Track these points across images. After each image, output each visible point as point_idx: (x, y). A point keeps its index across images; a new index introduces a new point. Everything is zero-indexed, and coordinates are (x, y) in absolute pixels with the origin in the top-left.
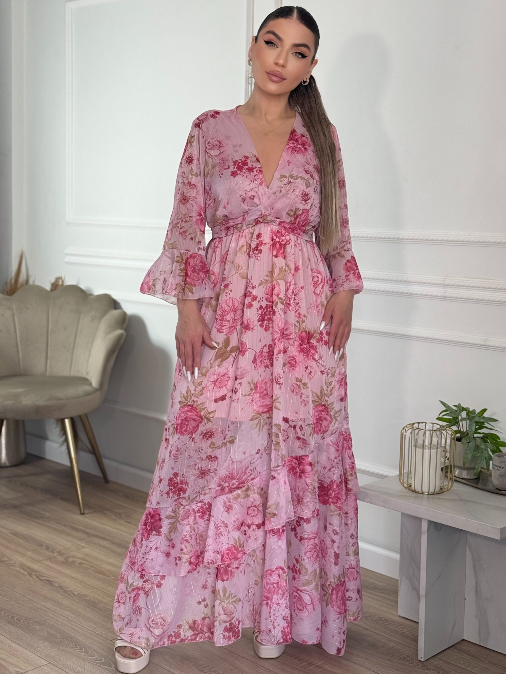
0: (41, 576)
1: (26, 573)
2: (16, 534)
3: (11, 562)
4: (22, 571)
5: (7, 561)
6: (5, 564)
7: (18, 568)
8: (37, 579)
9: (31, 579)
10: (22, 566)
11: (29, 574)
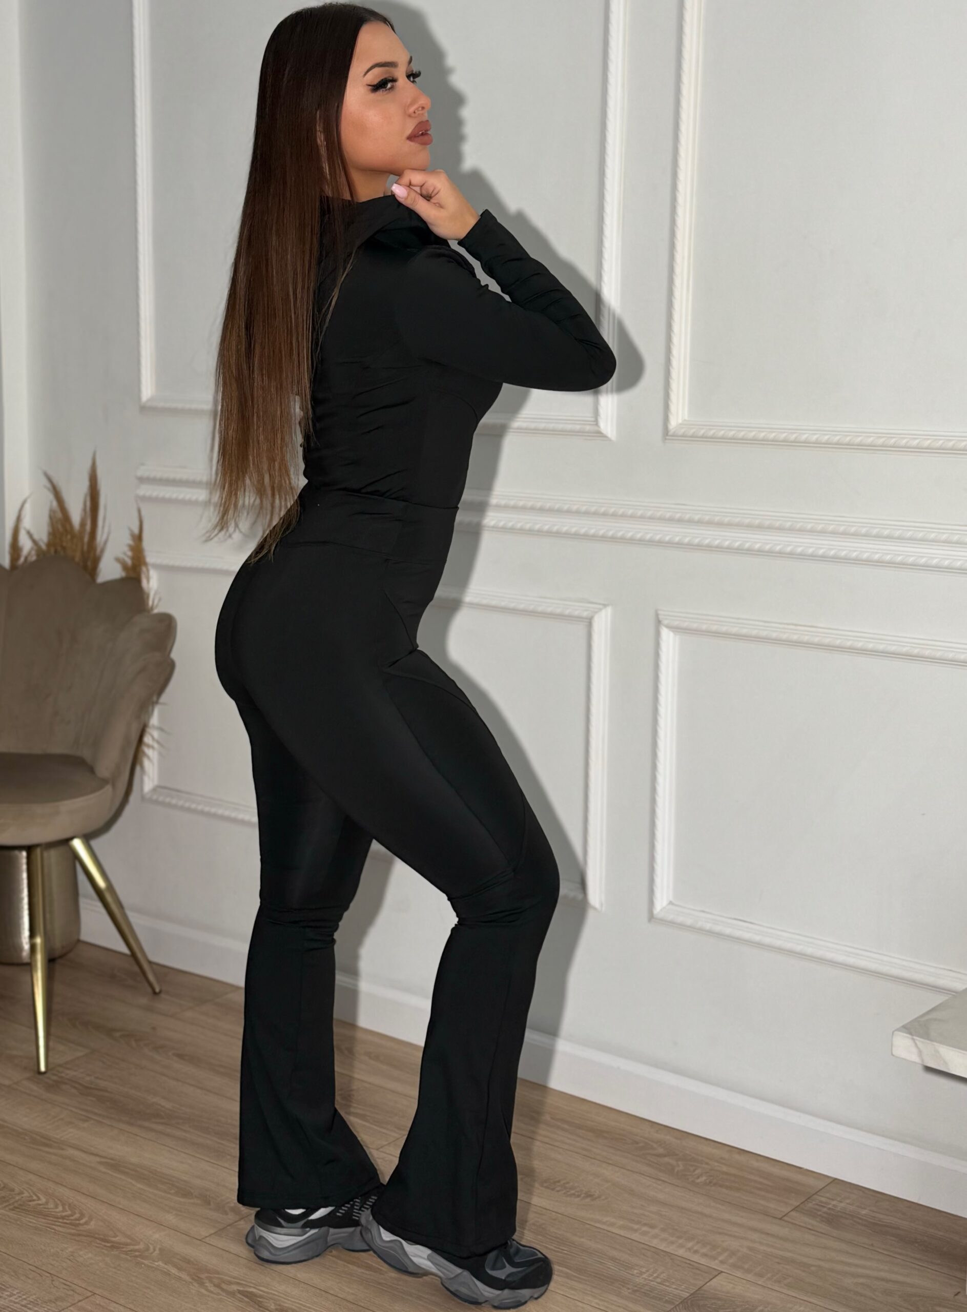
0: (224, 1282)
1: (184, 1276)
2: (116, 1165)
3: (137, 1247)
4: (174, 1271)
5: (127, 1244)
6: (126, 1253)
7: (160, 1263)
8: (220, 1291)
9: (203, 1291)
10: (167, 1255)
11: (195, 1280)
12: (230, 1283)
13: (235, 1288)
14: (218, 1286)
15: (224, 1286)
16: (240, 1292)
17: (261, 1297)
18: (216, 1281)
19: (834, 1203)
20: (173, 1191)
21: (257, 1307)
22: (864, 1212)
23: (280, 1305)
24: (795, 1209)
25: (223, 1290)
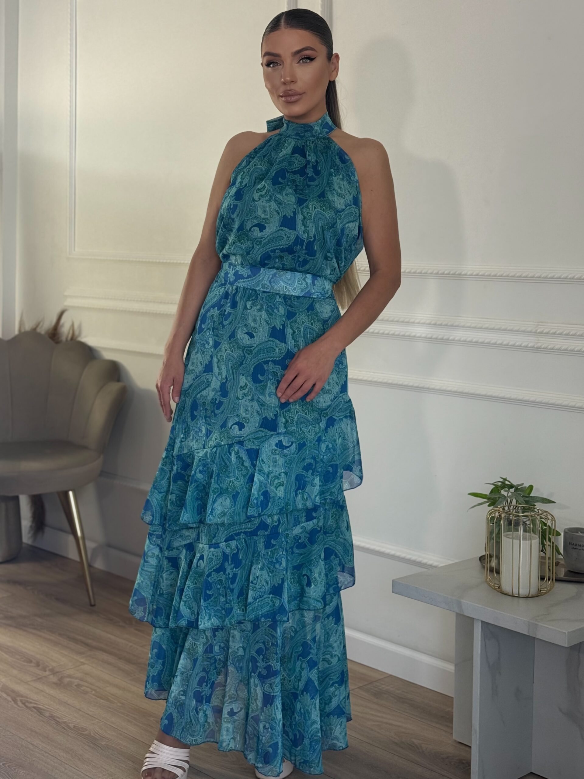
0: (28, 702)
1: (9, 699)
4: (5, 696)
9: (15, 705)
10: (6, 689)
11: (13, 700)
12: (31, 703)
13: (33, 705)
14: (24, 704)
15: (27, 704)
16: (34, 707)
17: (44, 710)
18: (24, 701)
19: (383, 686)
20: (23, 660)
21: (39, 714)
22: (398, 692)
23: (52, 714)
24: (359, 688)
25: (25, 706)
